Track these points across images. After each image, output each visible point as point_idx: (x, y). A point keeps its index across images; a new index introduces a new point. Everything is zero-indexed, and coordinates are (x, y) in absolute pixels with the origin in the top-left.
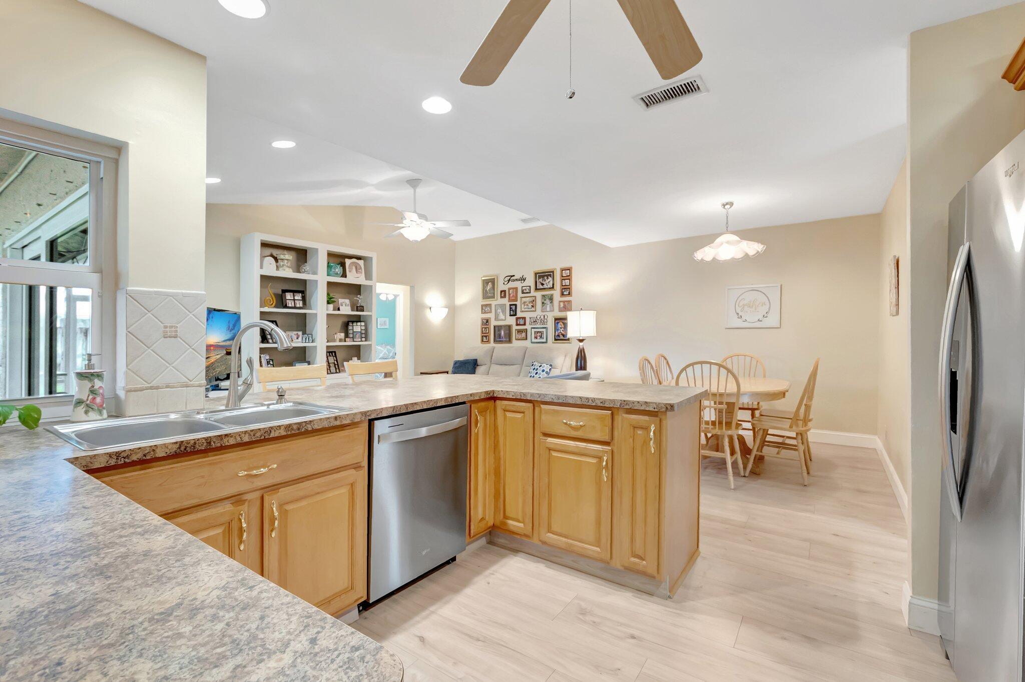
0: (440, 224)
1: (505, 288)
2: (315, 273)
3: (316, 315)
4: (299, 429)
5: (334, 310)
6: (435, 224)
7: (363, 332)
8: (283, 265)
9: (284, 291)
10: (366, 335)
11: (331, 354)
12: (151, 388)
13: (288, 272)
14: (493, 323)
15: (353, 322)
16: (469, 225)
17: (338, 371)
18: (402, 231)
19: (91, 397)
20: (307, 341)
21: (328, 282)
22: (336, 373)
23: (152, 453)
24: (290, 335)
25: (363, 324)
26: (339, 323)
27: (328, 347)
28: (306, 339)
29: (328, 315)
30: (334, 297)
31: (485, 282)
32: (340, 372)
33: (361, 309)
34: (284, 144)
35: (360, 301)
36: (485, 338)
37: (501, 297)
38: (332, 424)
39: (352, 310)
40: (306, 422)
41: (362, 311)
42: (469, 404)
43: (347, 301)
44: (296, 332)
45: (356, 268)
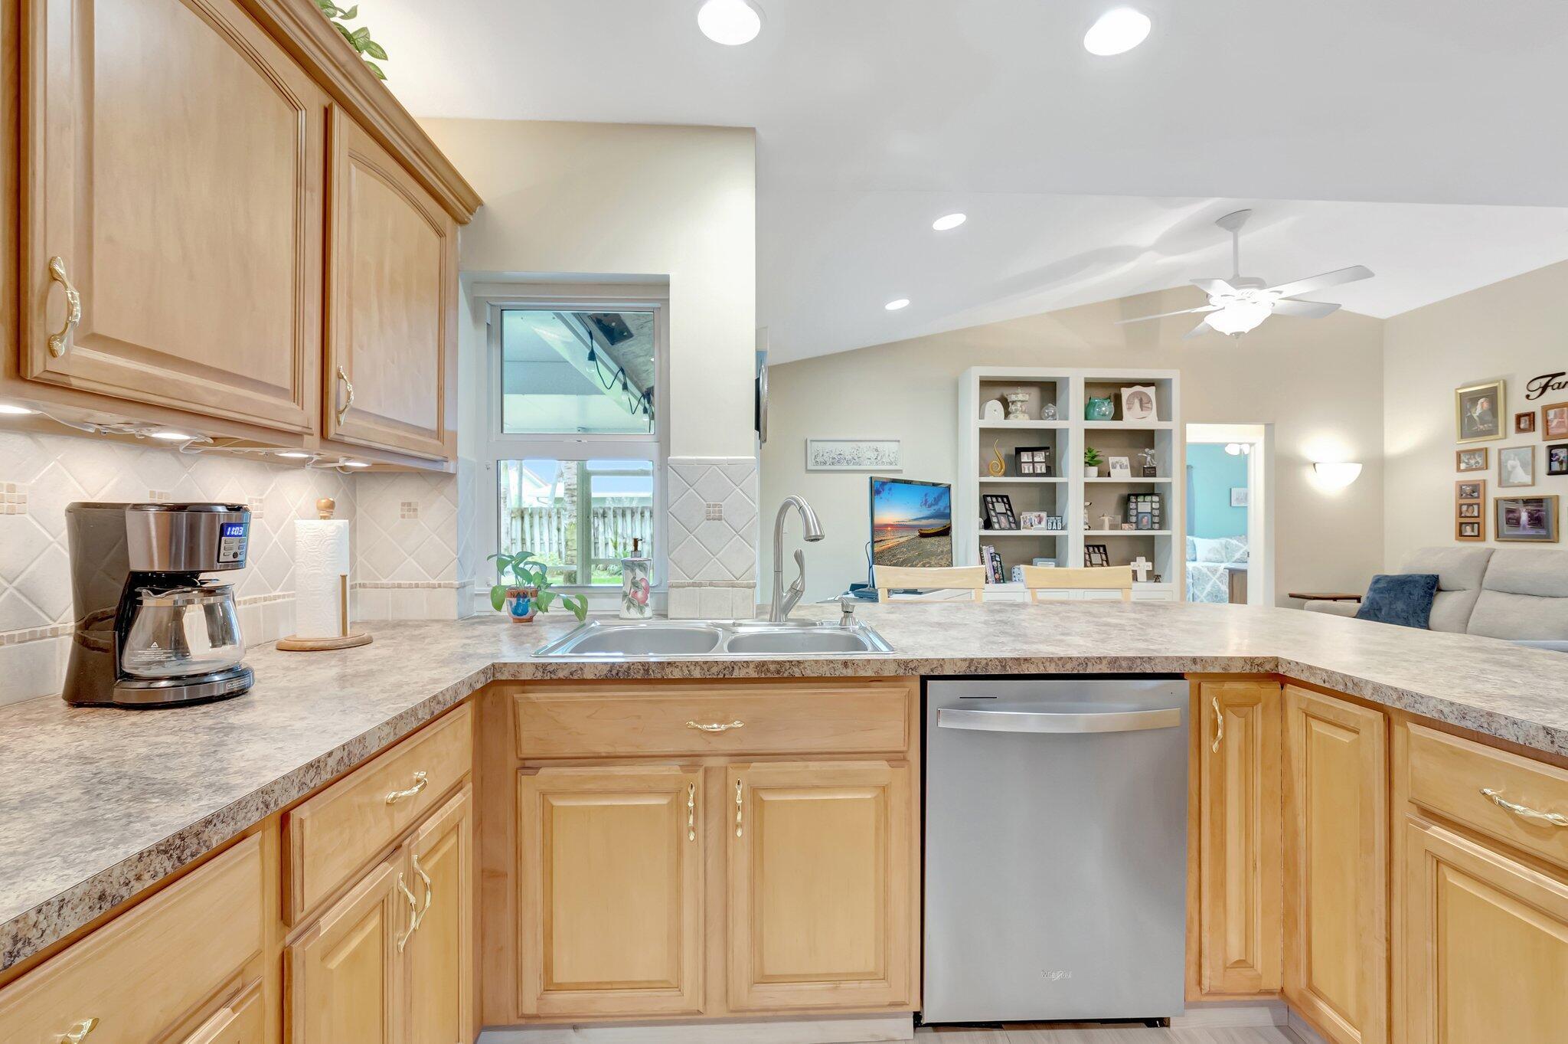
0: (1291, 289)
1: (1535, 406)
2: (1066, 418)
3: (1066, 484)
4: (778, 672)
5: (1100, 475)
6: (1280, 292)
7: (1156, 512)
8: (1016, 410)
10: (1161, 519)
11: (1096, 549)
12: (694, 585)
13: (1021, 421)
14: (1494, 492)
15: (1137, 496)
16: (1368, 274)
18: (1208, 320)
19: (632, 590)
20: (1054, 527)
21: (1084, 430)
23: (580, 672)
24: (1029, 518)
25: (1156, 499)
26: (1113, 498)
27: (1086, 537)
28: (1052, 523)
29: (1087, 485)
30: (1097, 454)
31: (1467, 401)
33: (1151, 472)
34: (949, 222)
35: (1149, 458)
36: (1468, 526)
37: (1519, 429)
38: (837, 674)
39: (1133, 476)
40: (792, 662)
41: (1151, 476)
42: (1196, 681)
43: (1125, 460)
44: (1039, 513)
45: (1141, 401)
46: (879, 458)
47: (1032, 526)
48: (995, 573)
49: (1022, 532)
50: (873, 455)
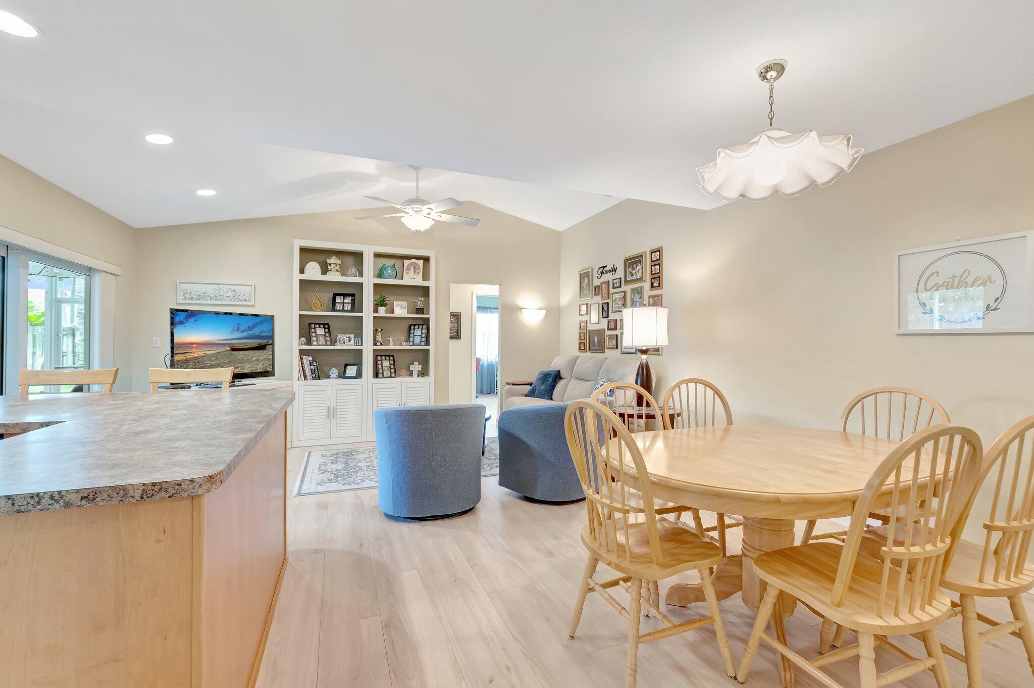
1: (599, 282)
2: (362, 276)
3: (363, 317)
5: (387, 312)
7: (424, 335)
8: (331, 269)
9: (335, 296)
10: (427, 339)
11: (387, 358)
13: (335, 276)
14: (589, 327)
15: (414, 325)
17: (393, 375)
20: (358, 344)
21: (374, 284)
22: (391, 377)
24: (342, 338)
25: (424, 327)
28: (357, 341)
29: (376, 317)
30: (384, 299)
31: (582, 278)
32: (395, 377)
35: (419, 303)
36: (582, 345)
37: (596, 294)
39: (410, 313)
41: (421, 314)
43: (405, 303)
44: (349, 335)
45: (415, 268)
46: (236, 296)
47: (344, 343)
48: (312, 374)
49: (338, 347)
50: (231, 294)
